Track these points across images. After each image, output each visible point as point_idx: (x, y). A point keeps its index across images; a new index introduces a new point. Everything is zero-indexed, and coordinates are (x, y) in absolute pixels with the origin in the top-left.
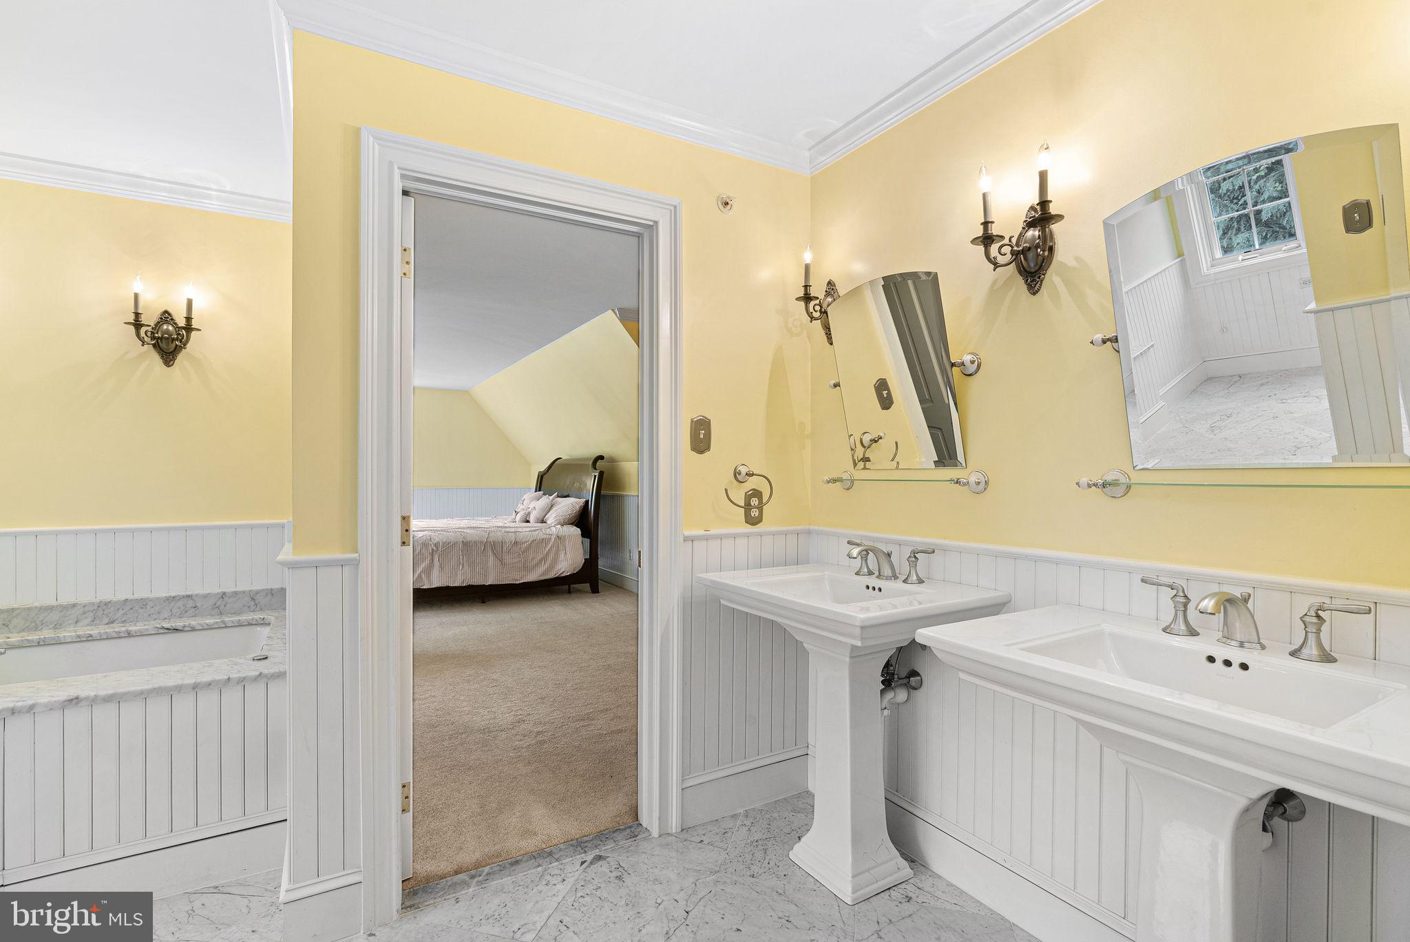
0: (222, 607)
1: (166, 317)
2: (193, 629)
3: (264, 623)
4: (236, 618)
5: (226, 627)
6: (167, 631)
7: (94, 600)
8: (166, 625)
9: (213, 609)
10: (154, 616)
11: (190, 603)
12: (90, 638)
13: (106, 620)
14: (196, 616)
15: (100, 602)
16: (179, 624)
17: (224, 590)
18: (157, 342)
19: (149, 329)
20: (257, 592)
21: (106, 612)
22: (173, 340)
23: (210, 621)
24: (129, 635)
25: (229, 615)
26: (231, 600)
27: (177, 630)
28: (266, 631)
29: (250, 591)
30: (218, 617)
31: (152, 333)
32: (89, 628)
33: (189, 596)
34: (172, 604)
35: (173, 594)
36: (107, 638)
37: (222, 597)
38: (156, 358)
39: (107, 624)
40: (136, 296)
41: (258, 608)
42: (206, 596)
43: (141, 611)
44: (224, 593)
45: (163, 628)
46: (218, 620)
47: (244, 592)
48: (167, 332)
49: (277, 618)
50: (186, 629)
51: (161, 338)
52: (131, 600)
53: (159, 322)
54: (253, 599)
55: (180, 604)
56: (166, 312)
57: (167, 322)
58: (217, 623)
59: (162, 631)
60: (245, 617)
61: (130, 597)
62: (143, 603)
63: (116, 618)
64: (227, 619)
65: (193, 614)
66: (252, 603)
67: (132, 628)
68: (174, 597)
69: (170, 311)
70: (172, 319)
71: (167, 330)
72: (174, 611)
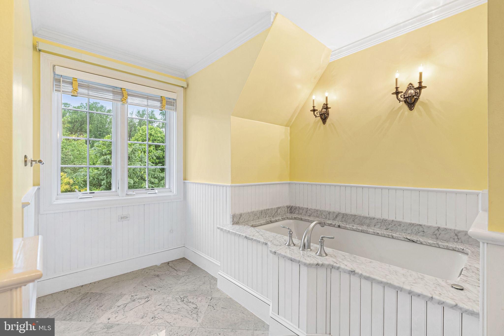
0: (438, 235)
1: (410, 86)
2: (421, 243)
3: (463, 252)
4: (446, 244)
5: (439, 247)
6: (409, 240)
7: (381, 218)
8: (409, 238)
9: (433, 235)
10: (404, 231)
11: (421, 229)
12: (378, 234)
13: (385, 228)
14: (424, 236)
15: (383, 219)
16: (415, 239)
17: (439, 226)
18: (406, 99)
19: (403, 94)
20: (459, 232)
21: (385, 224)
22: (413, 96)
23: (430, 241)
24: (393, 237)
25: (442, 241)
26: (443, 232)
27: (414, 241)
28: (464, 258)
29: (455, 230)
30: (435, 240)
31: (404, 95)
32: (379, 229)
33: (420, 225)
34: (412, 227)
35: (413, 222)
36: (384, 236)
37: (438, 230)
38: (406, 107)
39: (385, 230)
40: (397, 79)
41: (460, 241)
42: (429, 227)
43: (399, 227)
44: (439, 228)
45: (407, 238)
46: (435, 243)
47: (451, 230)
48: (411, 93)
49: (473, 252)
50: (418, 242)
51: (408, 97)
52: (395, 221)
53: (407, 90)
54: (456, 235)
55: (416, 228)
56: (411, 84)
57: (411, 89)
58: (434, 244)
59: (406, 240)
60: (451, 245)
61: (394, 219)
62: (400, 224)
63: (388, 228)
64: (440, 243)
65: (422, 235)
66: (456, 237)
67: (394, 235)
68: (413, 224)
69: (412, 83)
70: (413, 87)
71: (411, 92)
72: (413, 231)
